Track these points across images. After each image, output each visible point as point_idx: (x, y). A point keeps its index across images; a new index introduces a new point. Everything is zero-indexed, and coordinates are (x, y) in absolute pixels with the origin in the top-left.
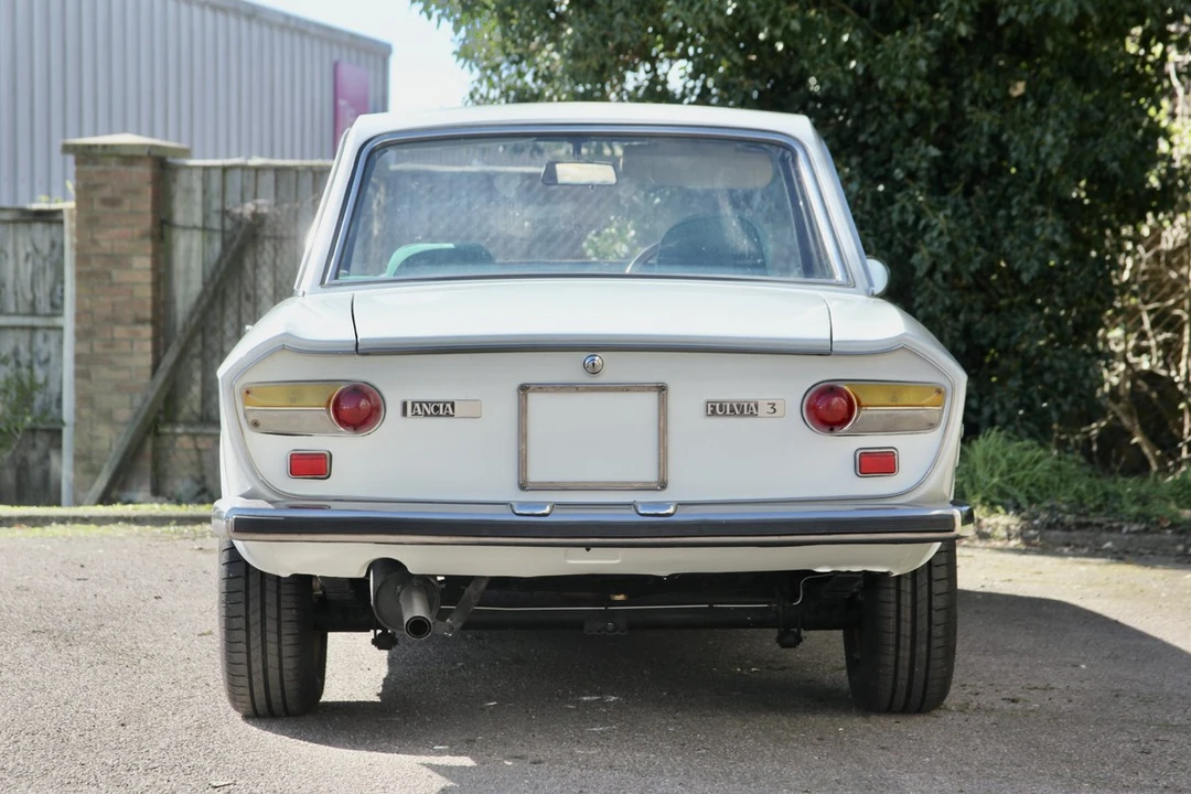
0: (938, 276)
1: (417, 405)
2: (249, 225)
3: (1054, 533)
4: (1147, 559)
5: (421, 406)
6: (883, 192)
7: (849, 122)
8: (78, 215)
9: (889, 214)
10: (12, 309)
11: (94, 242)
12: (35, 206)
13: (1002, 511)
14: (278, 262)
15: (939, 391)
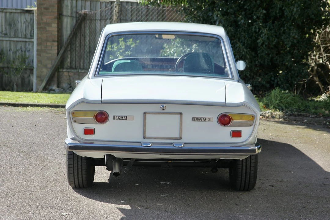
0: (264, 46)
1: (117, 117)
2: (83, 16)
3: (291, 117)
4: (315, 126)
5: (118, 117)
6: (251, 22)
7: (242, 2)
8: (37, 12)
9: (252, 28)
10: (20, 36)
11: (42, 19)
12: (26, 9)
13: (278, 111)
14: (91, 26)
15: (253, 117)
